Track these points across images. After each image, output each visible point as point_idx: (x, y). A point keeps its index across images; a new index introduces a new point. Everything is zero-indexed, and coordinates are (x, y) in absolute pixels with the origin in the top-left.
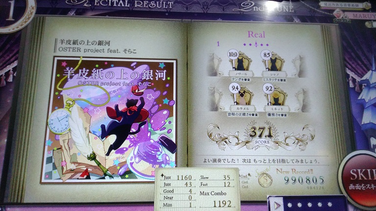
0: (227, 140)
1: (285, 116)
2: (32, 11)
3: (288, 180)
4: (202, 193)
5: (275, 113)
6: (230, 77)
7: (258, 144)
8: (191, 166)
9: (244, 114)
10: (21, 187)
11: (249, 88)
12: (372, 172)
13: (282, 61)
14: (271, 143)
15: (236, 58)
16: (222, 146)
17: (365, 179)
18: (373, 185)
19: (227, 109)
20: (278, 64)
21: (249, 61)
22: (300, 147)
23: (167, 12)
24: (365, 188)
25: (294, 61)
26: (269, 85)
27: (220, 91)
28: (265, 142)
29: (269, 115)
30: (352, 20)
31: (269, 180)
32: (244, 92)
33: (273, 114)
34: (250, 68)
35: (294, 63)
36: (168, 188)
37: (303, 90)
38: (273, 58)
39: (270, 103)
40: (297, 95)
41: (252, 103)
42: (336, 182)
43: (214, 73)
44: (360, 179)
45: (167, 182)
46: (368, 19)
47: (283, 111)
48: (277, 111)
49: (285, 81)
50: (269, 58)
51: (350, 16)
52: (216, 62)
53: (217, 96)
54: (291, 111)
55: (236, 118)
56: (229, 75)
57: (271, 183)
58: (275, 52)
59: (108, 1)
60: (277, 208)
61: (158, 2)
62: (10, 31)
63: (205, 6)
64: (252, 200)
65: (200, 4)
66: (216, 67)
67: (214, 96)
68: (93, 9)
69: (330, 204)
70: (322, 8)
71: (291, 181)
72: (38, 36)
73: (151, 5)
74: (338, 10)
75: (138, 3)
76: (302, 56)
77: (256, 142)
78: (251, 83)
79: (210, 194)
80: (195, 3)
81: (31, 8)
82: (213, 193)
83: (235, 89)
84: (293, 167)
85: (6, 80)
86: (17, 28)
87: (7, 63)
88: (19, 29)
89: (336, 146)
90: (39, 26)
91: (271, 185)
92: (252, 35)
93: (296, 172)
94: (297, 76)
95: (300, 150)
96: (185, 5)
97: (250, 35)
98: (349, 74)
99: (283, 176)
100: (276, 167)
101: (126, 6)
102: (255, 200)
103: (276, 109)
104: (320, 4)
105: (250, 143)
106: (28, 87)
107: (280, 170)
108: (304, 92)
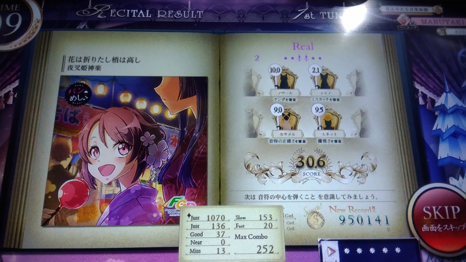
0: (268, 172)
1: (340, 142)
2: (38, 24)
3: (344, 220)
4: (238, 237)
5: (327, 139)
6: (271, 97)
7: (306, 176)
8: (225, 204)
9: (289, 141)
10: (19, 230)
11: (295, 109)
12: (450, 210)
13: (335, 77)
14: (323, 176)
15: (279, 74)
16: (263, 180)
17: (442, 218)
18: (451, 226)
19: (268, 135)
20: (330, 81)
21: (295, 78)
22: (359, 180)
23: (195, 22)
24: (441, 229)
25: (349, 77)
26: (320, 106)
27: (260, 113)
28: (315, 174)
29: (320, 141)
30: (421, 27)
31: (320, 220)
32: (289, 114)
33: (325, 141)
34: (296, 86)
35: (350, 80)
36: (196, 231)
37: (361, 111)
38: (324, 74)
39: (320, 128)
40: (353, 117)
41: (299, 127)
42: (406, 222)
43: (252, 92)
44: (436, 218)
45: (195, 223)
46: (439, 25)
47: (337, 136)
48: (330, 136)
49: (338, 100)
50: (319, 74)
51: (418, 22)
52: (254, 79)
53: (256, 119)
54: (346, 137)
55: (279, 145)
56: (270, 94)
57: (323, 224)
58: (326, 66)
59: (126, 12)
60: (331, 254)
61: (185, 12)
62: (11, 49)
63: (241, 14)
64: (300, 244)
65: (235, 13)
66: (254, 85)
67: (252, 119)
68: (108, 20)
69: (398, 250)
70: (383, 14)
71: (348, 221)
72: (43, 53)
73: (177, 15)
74: (402, 15)
75: (162, 13)
76: (358, 71)
77: (304, 174)
78: (297, 104)
79: (247, 237)
80: (228, 12)
81: (36, 21)
82: (251, 237)
83: (278, 111)
84: (350, 204)
85: (5, 102)
86: (20, 44)
87: (7, 83)
88: (21, 45)
89: (403, 178)
90: (45, 41)
91: (322, 226)
92: (297, 47)
93: (354, 210)
94: (353, 94)
95: (358, 183)
96: (217, 14)
97: (296, 48)
98: (418, 88)
99: (338, 215)
100: (329, 204)
101: (147, 16)
102: (305, 244)
103: (328, 134)
104: (380, 8)
105: (297, 176)
106: (31, 113)
107: (334, 208)
108: (363, 114)
